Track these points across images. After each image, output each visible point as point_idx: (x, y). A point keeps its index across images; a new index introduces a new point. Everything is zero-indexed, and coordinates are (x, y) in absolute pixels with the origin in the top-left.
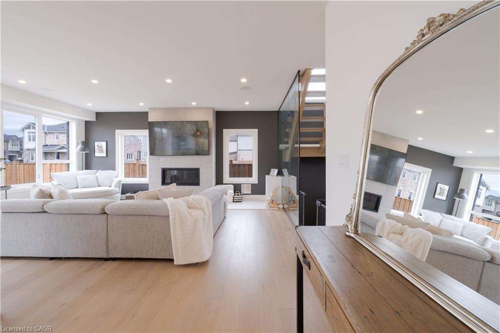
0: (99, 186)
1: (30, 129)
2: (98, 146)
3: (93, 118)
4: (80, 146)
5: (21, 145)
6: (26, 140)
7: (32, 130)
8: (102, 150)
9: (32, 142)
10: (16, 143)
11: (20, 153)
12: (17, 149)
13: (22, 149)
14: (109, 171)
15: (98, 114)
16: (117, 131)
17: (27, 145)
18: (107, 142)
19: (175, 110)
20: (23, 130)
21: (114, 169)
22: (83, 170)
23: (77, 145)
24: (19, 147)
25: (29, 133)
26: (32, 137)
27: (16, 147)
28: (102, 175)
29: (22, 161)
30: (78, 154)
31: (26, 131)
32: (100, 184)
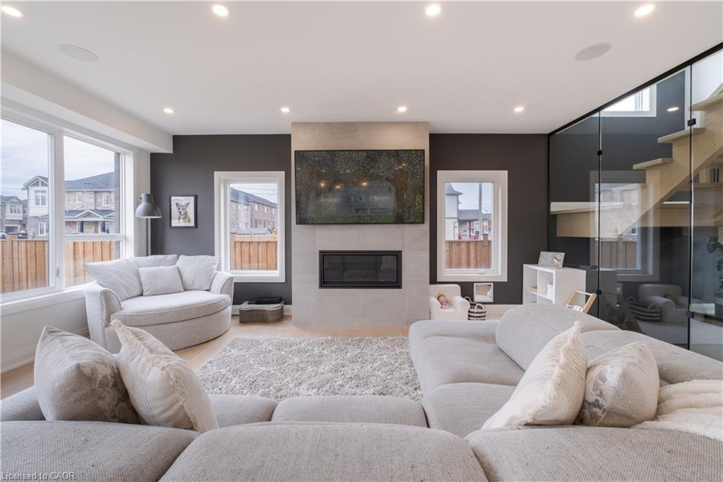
0: (185, 290)
1: (38, 185)
2: (177, 204)
3: (166, 148)
4: (143, 205)
5: (24, 212)
6: (32, 203)
7: (41, 188)
8: (186, 214)
9: (40, 206)
10: (16, 209)
11: (23, 224)
12: (19, 216)
13: (25, 218)
14: (202, 257)
15: (177, 140)
16: (217, 174)
17: (34, 211)
18: (196, 196)
19: (348, 127)
20: (27, 188)
21: (213, 254)
22: (147, 255)
23: (137, 203)
24: (21, 215)
25: (36, 192)
26: (40, 198)
27: (17, 214)
28: (188, 264)
29: (25, 235)
30: (137, 220)
31: (33, 189)
32: (189, 287)
